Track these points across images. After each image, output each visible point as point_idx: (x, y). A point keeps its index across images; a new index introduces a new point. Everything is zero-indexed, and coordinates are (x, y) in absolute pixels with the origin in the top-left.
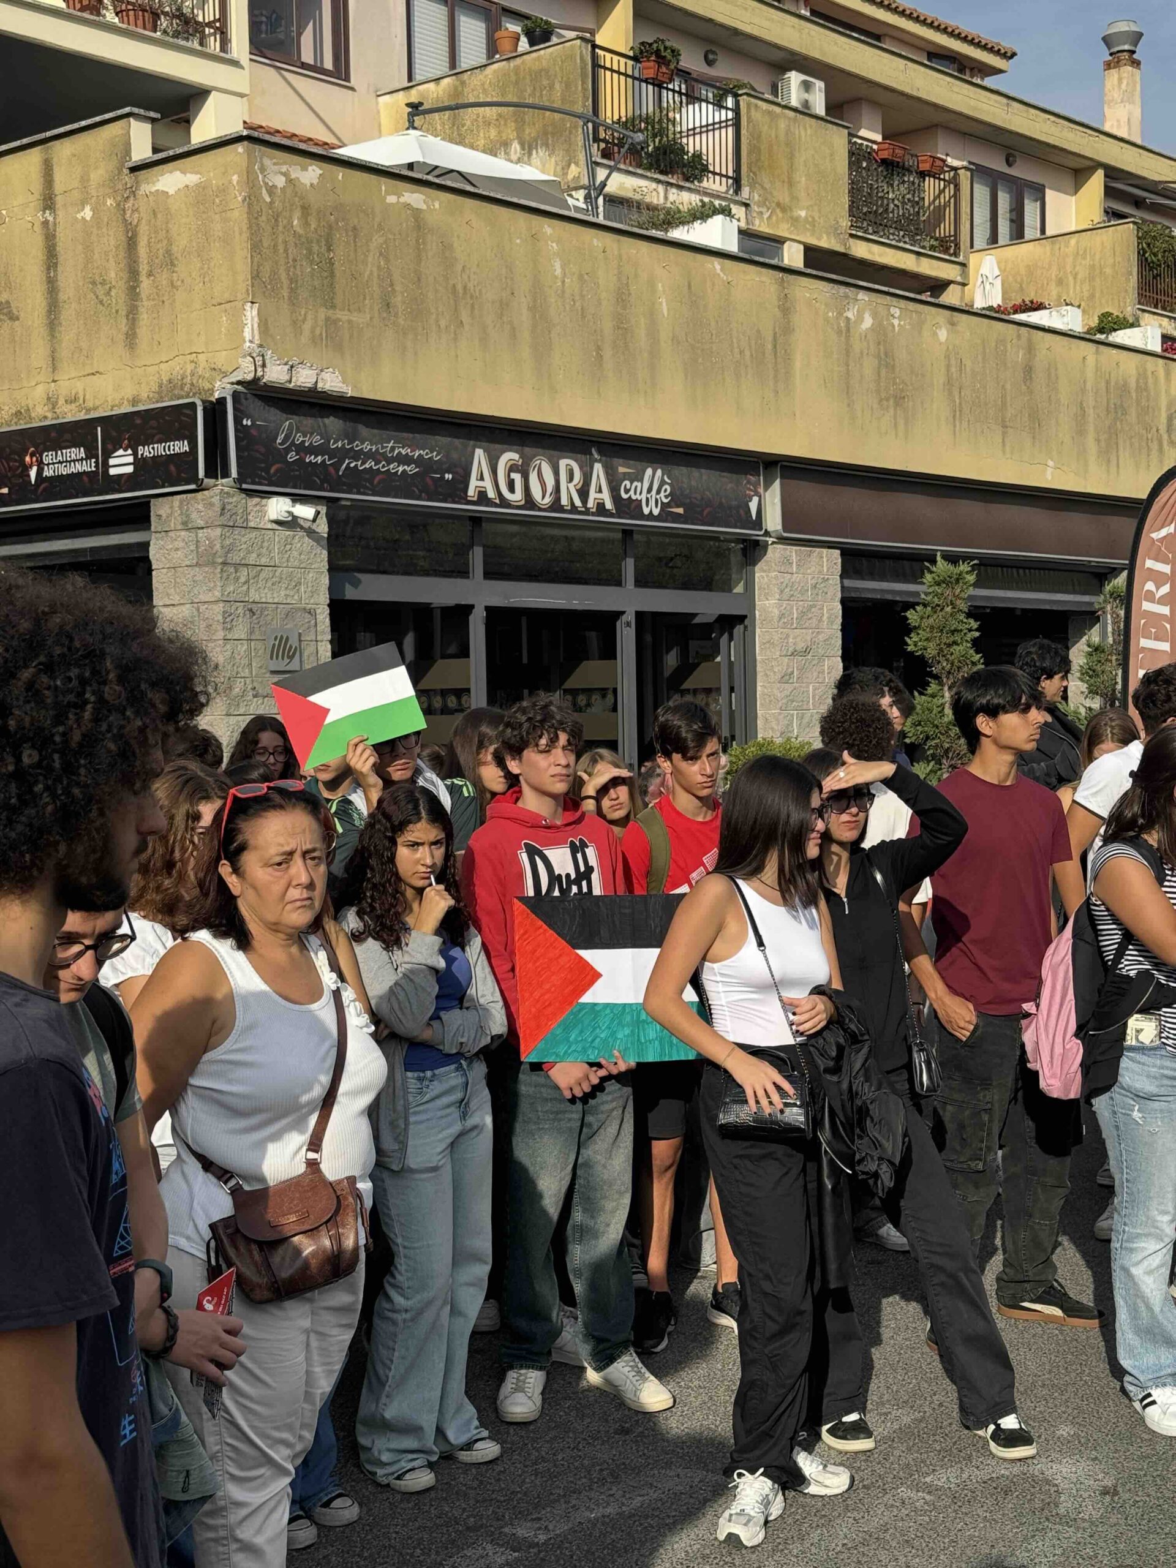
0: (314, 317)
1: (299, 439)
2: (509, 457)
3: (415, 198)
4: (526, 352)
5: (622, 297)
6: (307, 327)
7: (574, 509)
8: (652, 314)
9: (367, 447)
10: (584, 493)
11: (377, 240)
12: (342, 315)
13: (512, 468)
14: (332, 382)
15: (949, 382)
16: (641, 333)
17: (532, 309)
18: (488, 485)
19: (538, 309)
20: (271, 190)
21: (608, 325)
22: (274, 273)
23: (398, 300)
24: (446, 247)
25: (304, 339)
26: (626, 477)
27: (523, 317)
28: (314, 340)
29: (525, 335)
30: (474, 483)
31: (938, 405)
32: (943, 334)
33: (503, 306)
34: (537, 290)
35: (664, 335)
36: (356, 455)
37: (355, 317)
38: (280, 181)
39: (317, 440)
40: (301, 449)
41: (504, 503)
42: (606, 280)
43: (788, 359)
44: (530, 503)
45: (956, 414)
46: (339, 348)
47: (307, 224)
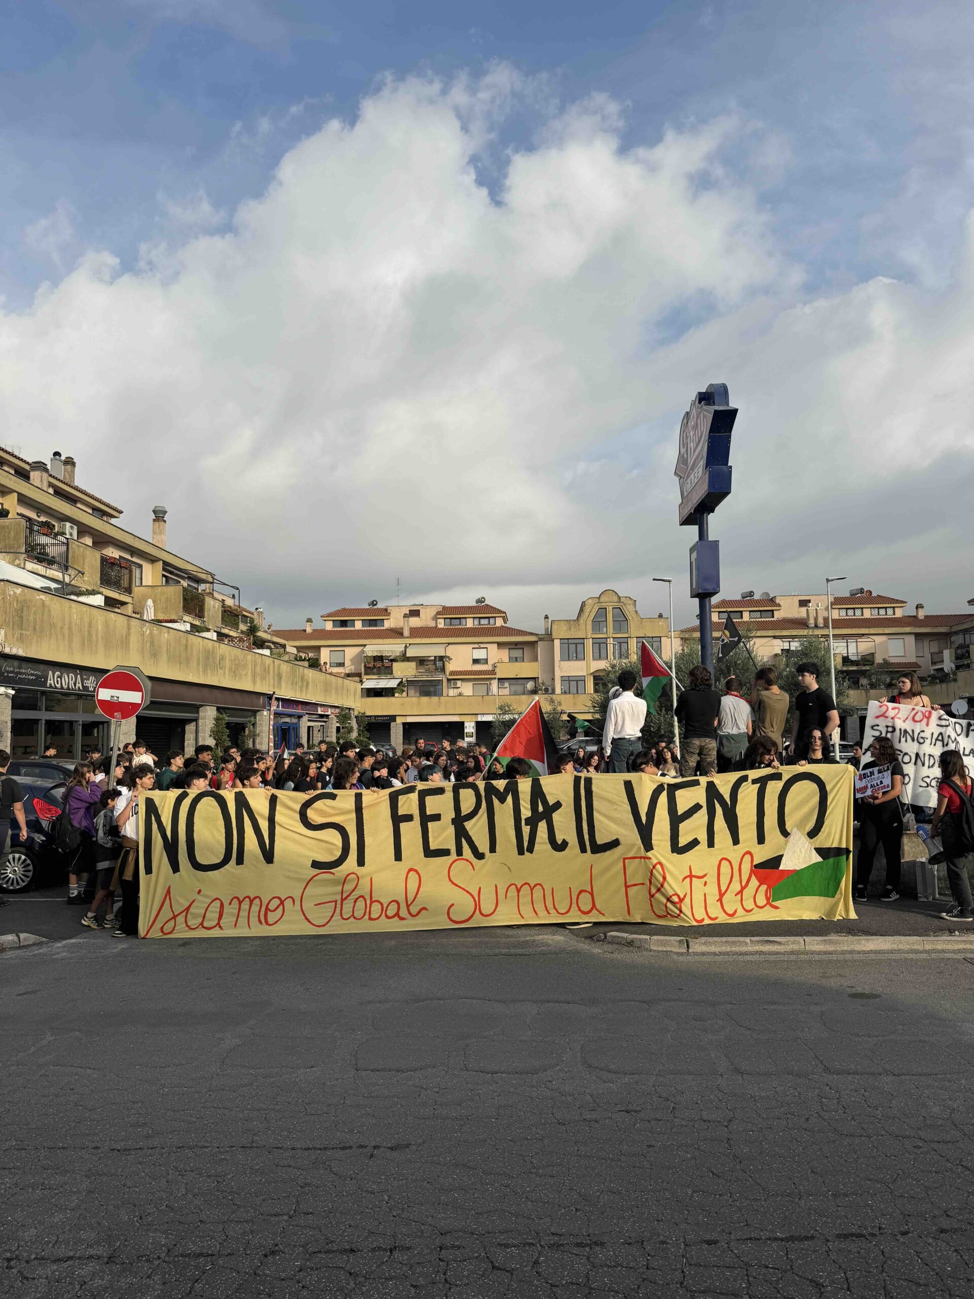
0: (18, 632)
1: (8, 669)
2: (58, 673)
3: (43, 597)
4: (67, 643)
5: (90, 625)
6: (16, 636)
7: (73, 689)
8: (97, 630)
9: (24, 671)
10: (75, 684)
11: (34, 609)
12: (24, 632)
13: (58, 677)
14: (21, 653)
15: (167, 650)
16: (94, 636)
17: (69, 629)
18: (52, 682)
19: (70, 629)
20: (10, 595)
21: (86, 633)
22: (9, 619)
23: (37, 627)
24: (49, 611)
25: (15, 639)
26: (85, 679)
27: (66, 631)
28: (17, 640)
29: (67, 637)
30: (49, 681)
31: (164, 657)
32: (166, 635)
33: (62, 628)
34: (70, 623)
35: (100, 636)
36: (21, 673)
37: (27, 633)
38: (12, 593)
39: (12, 669)
40: (8, 672)
41: (56, 688)
42: (86, 620)
43: (129, 642)
44: (62, 688)
45: (169, 659)
46: (22, 642)
47: (17, 605)
